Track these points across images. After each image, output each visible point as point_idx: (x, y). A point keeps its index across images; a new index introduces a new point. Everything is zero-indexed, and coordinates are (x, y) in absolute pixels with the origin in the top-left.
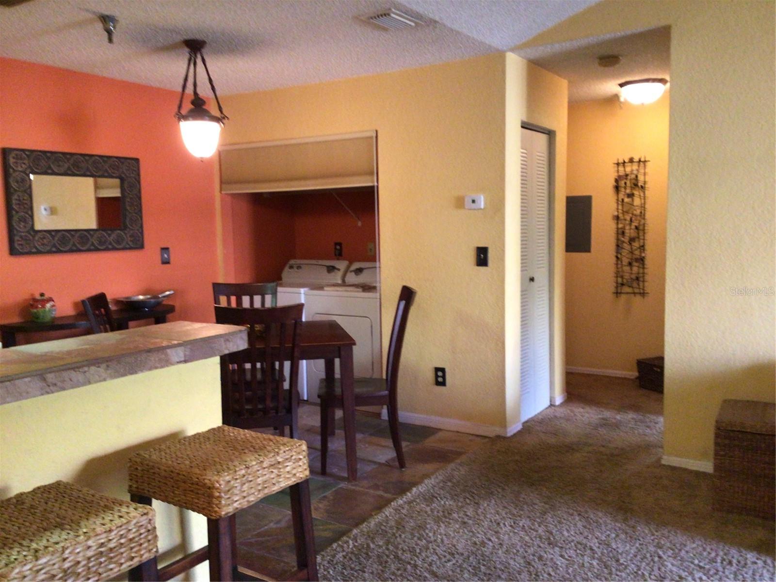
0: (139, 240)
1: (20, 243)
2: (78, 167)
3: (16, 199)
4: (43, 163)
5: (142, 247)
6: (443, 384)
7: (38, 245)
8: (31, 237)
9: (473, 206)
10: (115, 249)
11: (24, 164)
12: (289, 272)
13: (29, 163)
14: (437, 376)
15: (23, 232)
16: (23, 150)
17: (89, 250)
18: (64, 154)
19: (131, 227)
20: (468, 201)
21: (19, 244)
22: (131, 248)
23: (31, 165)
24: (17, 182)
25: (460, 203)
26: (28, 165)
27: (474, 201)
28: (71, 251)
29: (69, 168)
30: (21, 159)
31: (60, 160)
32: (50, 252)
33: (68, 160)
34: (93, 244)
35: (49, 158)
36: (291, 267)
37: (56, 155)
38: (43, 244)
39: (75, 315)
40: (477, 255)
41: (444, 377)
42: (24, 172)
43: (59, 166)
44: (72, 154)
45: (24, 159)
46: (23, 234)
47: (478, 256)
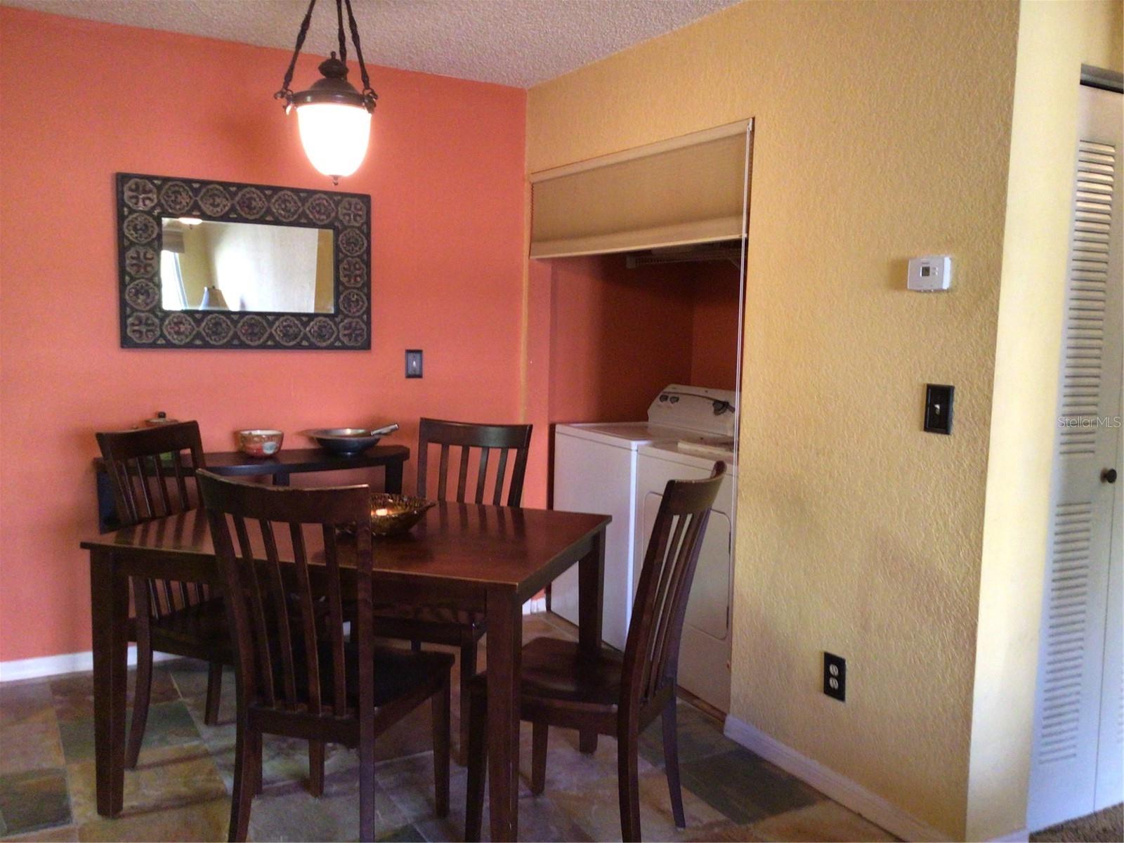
0: (361, 335)
1: (136, 328)
2: (249, 207)
3: (132, 258)
4: (184, 199)
5: (367, 346)
6: (839, 694)
7: (170, 333)
8: (157, 321)
9: (926, 283)
10: (312, 347)
11: (149, 199)
12: (659, 406)
13: (158, 198)
14: (827, 675)
15: (143, 312)
16: (150, 178)
17: (263, 347)
18: (225, 185)
19: (346, 312)
20: (914, 272)
21: (134, 331)
22: (344, 348)
23: (163, 201)
24: (135, 229)
25: (897, 276)
26: (156, 201)
27: (926, 271)
28: (229, 346)
29: (233, 209)
30: (145, 192)
31: (216, 195)
32: (190, 346)
33: (233, 195)
34: (271, 336)
35: (196, 192)
36: (664, 398)
37: (211, 186)
38: (178, 333)
39: (233, 453)
40: (927, 405)
41: (841, 678)
42: (149, 213)
43: (213, 205)
44: (240, 186)
45: (150, 191)
46: (142, 315)
47: (929, 407)
